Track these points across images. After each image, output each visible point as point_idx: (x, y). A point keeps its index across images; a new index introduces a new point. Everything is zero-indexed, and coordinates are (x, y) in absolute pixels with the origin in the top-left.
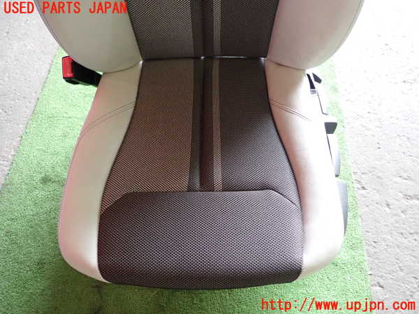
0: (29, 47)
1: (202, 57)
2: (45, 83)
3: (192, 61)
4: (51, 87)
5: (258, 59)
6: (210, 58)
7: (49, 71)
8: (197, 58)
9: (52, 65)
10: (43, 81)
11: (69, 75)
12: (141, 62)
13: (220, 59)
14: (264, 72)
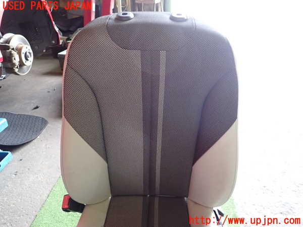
0: (40, 179)
1: (148, 196)
2: (44, 204)
3: (142, 198)
4: (47, 208)
5: (183, 198)
6: (153, 196)
7: (48, 196)
8: (145, 196)
9: (51, 191)
10: (43, 203)
11: (66, 206)
12: (110, 198)
13: (160, 197)
14: (187, 206)
